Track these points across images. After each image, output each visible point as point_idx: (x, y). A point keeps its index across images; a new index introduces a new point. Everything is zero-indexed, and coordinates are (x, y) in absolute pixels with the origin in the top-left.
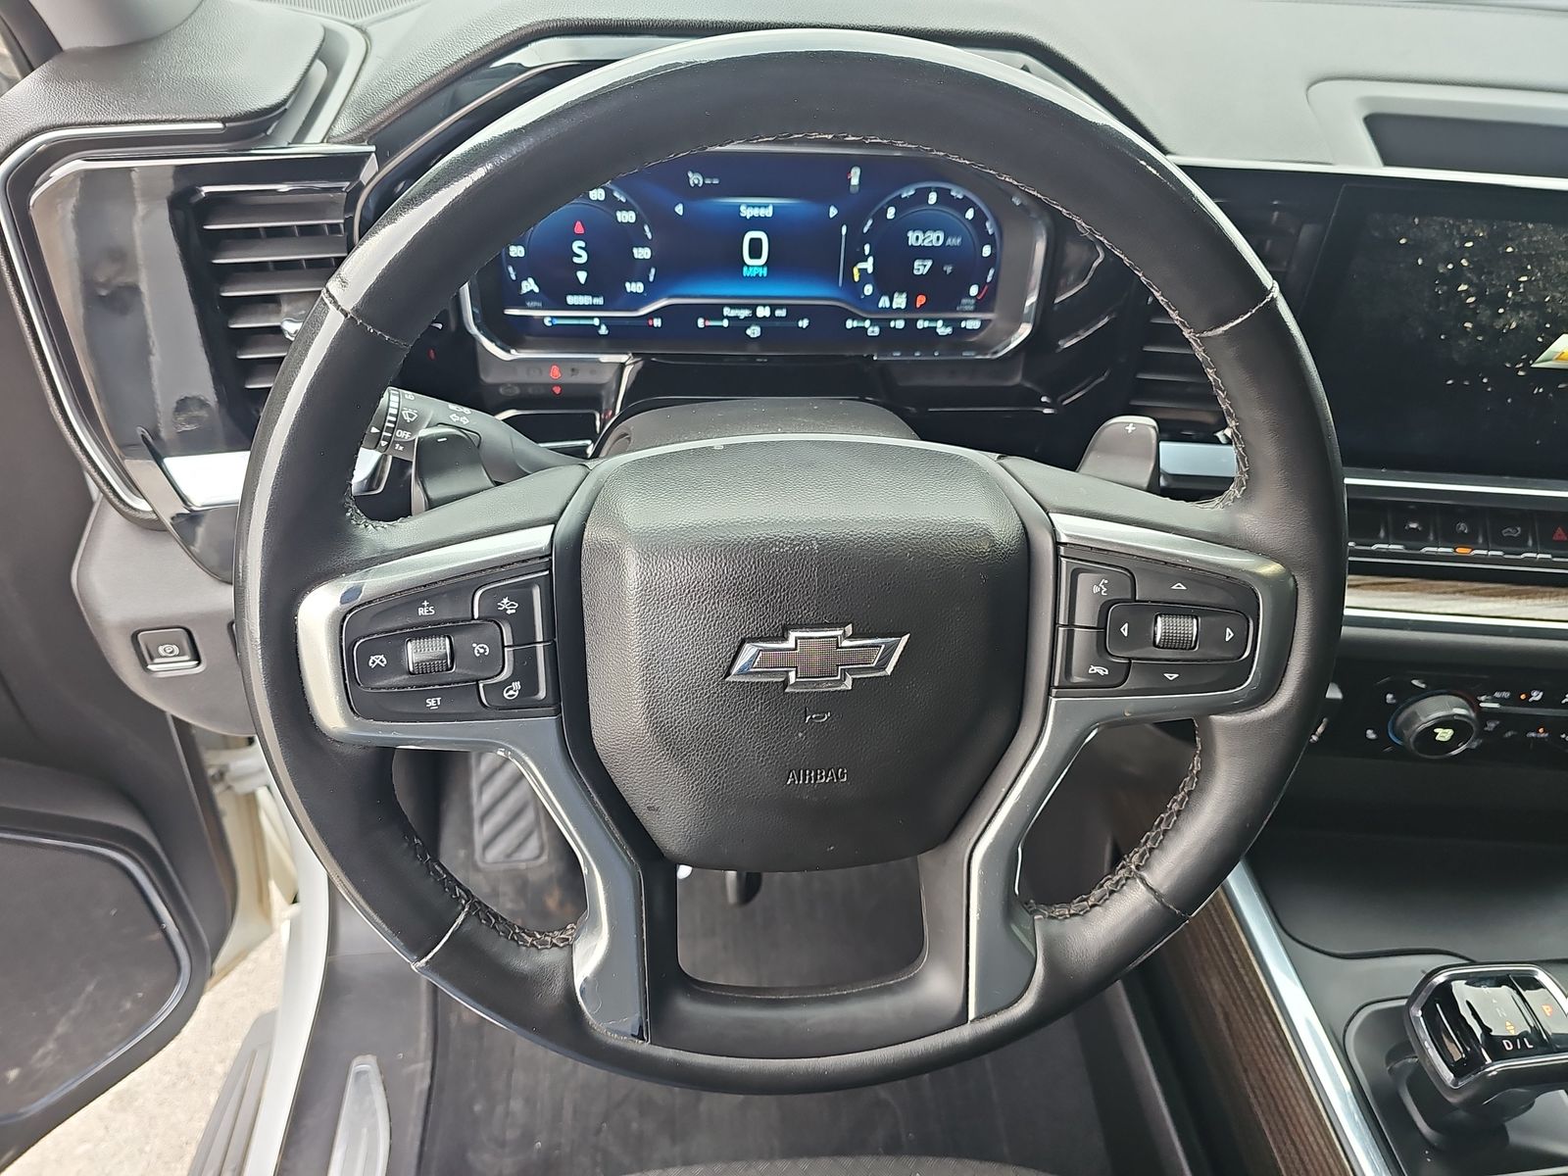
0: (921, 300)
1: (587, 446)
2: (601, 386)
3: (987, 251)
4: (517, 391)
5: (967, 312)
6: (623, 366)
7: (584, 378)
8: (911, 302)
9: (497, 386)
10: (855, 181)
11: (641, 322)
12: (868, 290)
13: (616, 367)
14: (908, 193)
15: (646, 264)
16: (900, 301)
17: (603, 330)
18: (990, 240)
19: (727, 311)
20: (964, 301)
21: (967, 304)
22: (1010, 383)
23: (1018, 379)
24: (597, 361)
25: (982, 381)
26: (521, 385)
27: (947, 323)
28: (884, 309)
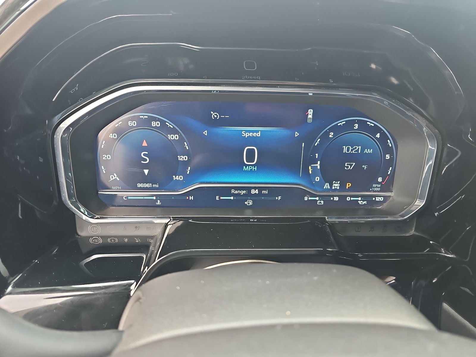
0: (349, 185)
1: (132, 284)
2: (152, 237)
3: (388, 157)
4: (101, 241)
5: (376, 191)
6: (166, 225)
7: (143, 232)
8: (343, 186)
9: (89, 237)
10: (310, 116)
11: (183, 198)
12: (317, 179)
13: (163, 226)
14: (341, 123)
15: (186, 164)
16: (336, 185)
17: (159, 203)
18: (389, 150)
19: (233, 191)
20: (374, 185)
21: (376, 187)
22: (407, 235)
23: (412, 232)
24: (153, 223)
25: (390, 233)
26: (103, 237)
27: (364, 197)
28: (327, 190)
